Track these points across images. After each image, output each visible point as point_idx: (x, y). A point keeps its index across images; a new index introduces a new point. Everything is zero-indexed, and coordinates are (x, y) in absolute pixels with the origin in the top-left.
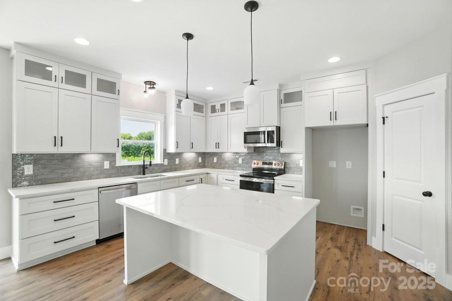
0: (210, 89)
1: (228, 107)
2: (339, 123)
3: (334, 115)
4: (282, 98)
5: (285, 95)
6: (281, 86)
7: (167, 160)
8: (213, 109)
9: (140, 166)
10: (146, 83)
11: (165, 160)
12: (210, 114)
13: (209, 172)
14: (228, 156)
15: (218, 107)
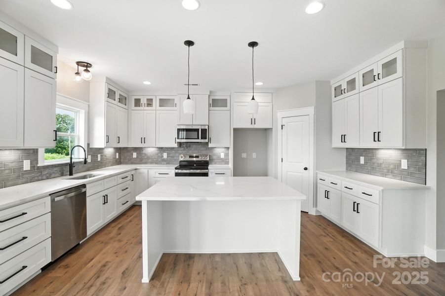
0: (147, 83)
1: (156, 103)
2: (256, 126)
3: (253, 121)
4: (211, 102)
5: (213, 100)
6: (211, 92)
7: (90, 156)
8: (138, 102)
9: (66, 164)
10: (78, 63)
11: (89, 156)
12: (133, 107)
13: (138, 168)
14: (151, 151)
15: (144, 101)
